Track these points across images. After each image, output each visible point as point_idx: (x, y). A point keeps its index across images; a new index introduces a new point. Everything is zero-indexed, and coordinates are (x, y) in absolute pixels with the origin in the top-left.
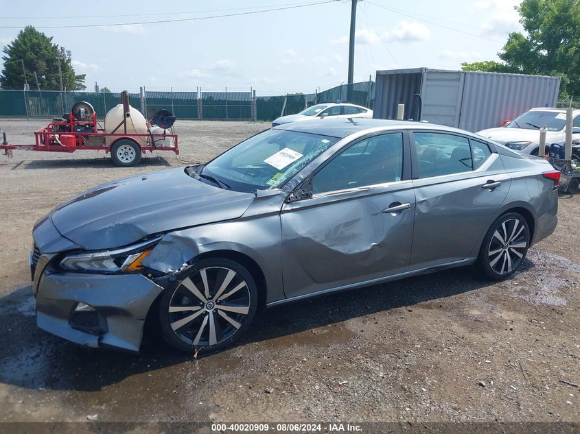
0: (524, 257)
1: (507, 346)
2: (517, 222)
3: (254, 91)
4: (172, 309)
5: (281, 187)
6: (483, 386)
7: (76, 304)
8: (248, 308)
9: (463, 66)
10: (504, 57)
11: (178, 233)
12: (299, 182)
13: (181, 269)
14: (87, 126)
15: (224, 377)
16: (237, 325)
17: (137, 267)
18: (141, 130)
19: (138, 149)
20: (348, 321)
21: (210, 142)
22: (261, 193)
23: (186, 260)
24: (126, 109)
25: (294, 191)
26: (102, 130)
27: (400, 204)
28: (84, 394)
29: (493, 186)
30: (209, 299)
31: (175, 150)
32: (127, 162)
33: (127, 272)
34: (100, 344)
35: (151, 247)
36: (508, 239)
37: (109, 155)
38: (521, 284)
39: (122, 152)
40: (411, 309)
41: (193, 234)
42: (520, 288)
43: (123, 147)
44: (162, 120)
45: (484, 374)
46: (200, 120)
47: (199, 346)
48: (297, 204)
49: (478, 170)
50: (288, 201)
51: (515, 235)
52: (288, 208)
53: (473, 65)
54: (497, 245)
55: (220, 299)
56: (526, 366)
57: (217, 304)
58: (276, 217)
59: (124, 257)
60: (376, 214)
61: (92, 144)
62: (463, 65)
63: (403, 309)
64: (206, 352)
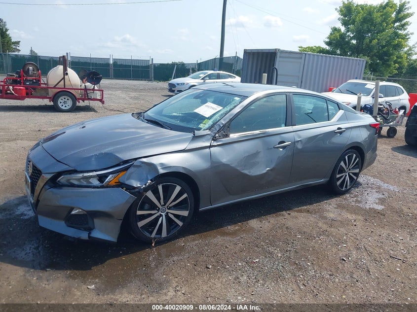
0: (357, 179)
1: (354, 236)
2: (355, 155)
3: (152, 59)
4: (139, 213)
5: (210, 129)
6: (345, 261)
7: (72, 209)
8: (188, 212)
9: (300, 49)
10: (328, 44)
11: (144, 160)
12: (222, 126)
13: (147, 184)
14: (35, 81)
15: (175, 258)
16: (180, 224)
17: (115, 183)
18: (75, 85)
19: (74, 99)
20: (250, 221)
21: (123, 95)
22: (197, 133)
23: (150, 178)
24: (65, 70)
25: (218, 132)
26: (45, 84)
27: (284, 142)
28: (80, 272)
29: (340, 132)
30: (163, 205)
31: (101, 101)
32: (66, 108)
33: (107, 186)
34: (89, 237)
35: (126, 169)
36: (349, 166)
37: (52, 103)
38: (356, 196)
39: (62, 101)
40: (290, 213)
41: (155, 160)
42: (355, 199)
43: (62, 97)
44: (93, 78)
45: (344, 253)
46: (111, 79)
47: (155, 238)
48: (220, 141)
49: (332, 121)
50: (214, 139)
51: (353, 164)
52: (215, 144)
53: (306, 48)
54: (342, 171)
55: (170, 206)
56: (369, 248)
57: (168, 209)
58: (208, 150)
59: (106, 175)
60: (271, 149)
61: (38, 95)
62: (300, 47)
63: (284, 213)
64: (160, 242)
